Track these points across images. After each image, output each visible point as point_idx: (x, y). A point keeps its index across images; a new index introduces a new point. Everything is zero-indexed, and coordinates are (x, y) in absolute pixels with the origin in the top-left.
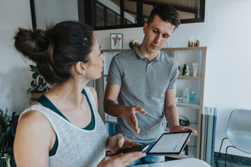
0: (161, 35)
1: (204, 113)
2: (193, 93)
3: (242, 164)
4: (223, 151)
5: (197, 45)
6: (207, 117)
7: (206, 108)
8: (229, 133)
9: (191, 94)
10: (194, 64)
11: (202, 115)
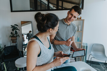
0: (73, 16)
1: (83, 45)
2: (79, 37)
3: (96, 64)
4: (90, 60)
5: (80, 18)
6: (84, 46)
7: (83, 43)
8: (92, 53)
9: (78, 38)
10: (79, 26)
11: (82, 46)
